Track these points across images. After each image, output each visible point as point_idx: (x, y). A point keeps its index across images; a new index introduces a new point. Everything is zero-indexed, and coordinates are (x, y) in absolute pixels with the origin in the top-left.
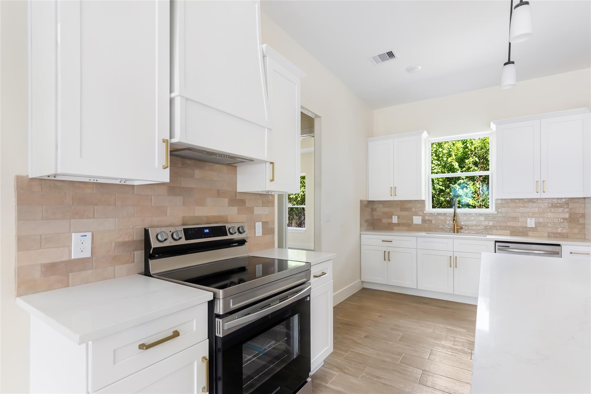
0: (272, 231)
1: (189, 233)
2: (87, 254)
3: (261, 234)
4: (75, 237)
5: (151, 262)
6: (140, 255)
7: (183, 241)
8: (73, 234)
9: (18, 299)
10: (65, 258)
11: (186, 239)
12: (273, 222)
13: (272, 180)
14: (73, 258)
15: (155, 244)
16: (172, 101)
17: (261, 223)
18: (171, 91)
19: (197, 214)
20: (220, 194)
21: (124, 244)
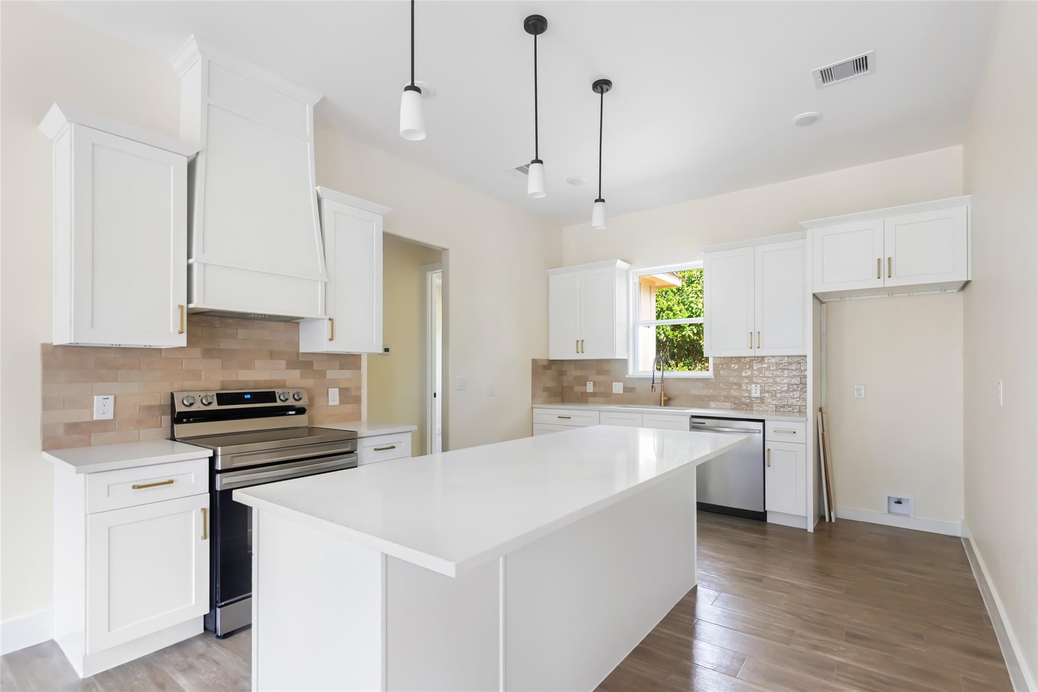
0: (358, 400)
1: (222, 398)
2: (110, 416)
3: (337, 403)
4: (97, 399)
5: (177, 427)
6: (167, 419)
7: (215, 406)
8: (95, 397)
9: (43, 453)
10: (87, 419)
11: (219, 404)
12: (359, 388)
13: (331, 340)
14: (94, 419)
15: (180, 408)
16: (189, 268)
17: (337, 390)
18: (189, 256)
19: (241, 378)
20: (272, 355)
21: (150, 408)
